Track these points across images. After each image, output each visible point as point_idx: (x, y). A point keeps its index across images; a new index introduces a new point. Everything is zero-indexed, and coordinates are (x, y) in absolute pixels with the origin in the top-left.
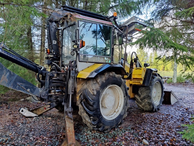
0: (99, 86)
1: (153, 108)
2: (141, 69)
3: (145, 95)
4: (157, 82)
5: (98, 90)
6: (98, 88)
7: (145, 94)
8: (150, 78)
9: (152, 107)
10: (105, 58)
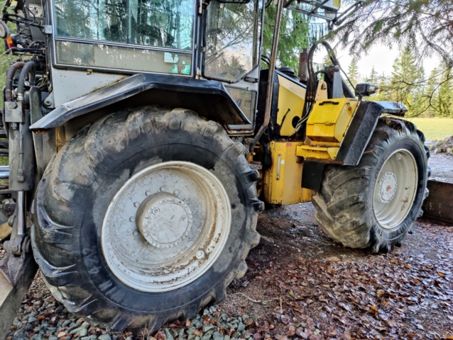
0: (90, 167)
1: (373, 241)
2: (337, 103)
3: (343, 197)
4: (400, 152)
5: (86, 182)
6: (84, 173)
7: (346, 193)
8: (367, 138)
9: (368, 238)
10: (168, 57)
